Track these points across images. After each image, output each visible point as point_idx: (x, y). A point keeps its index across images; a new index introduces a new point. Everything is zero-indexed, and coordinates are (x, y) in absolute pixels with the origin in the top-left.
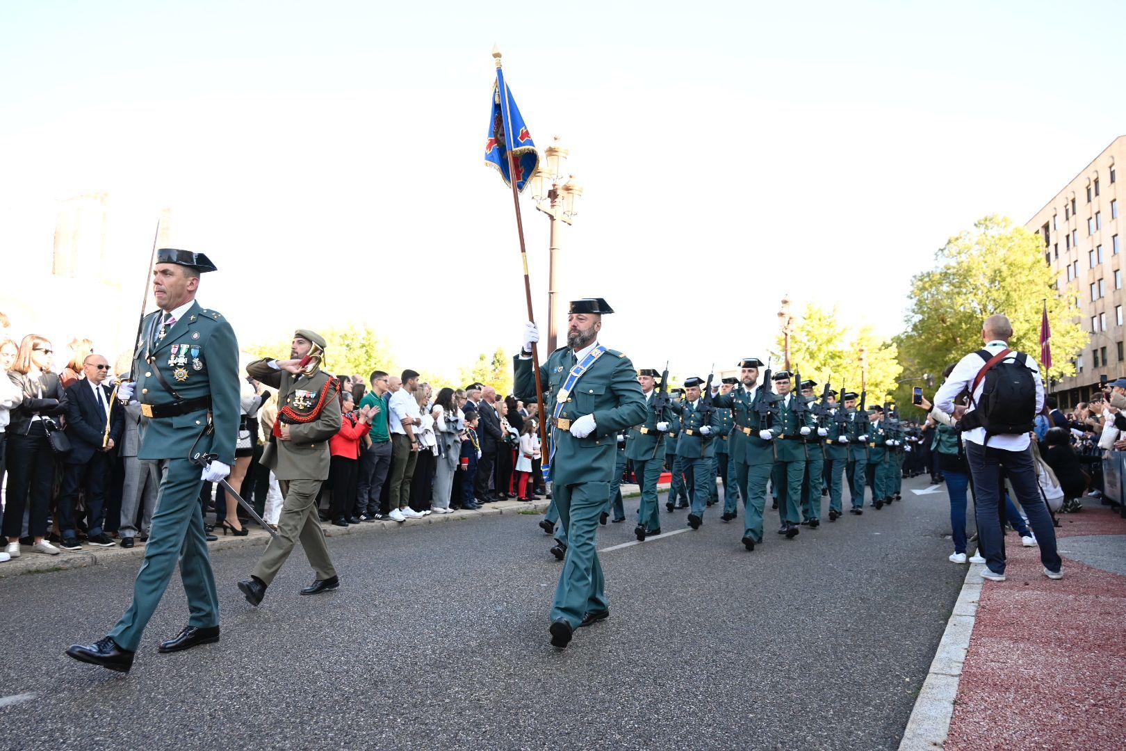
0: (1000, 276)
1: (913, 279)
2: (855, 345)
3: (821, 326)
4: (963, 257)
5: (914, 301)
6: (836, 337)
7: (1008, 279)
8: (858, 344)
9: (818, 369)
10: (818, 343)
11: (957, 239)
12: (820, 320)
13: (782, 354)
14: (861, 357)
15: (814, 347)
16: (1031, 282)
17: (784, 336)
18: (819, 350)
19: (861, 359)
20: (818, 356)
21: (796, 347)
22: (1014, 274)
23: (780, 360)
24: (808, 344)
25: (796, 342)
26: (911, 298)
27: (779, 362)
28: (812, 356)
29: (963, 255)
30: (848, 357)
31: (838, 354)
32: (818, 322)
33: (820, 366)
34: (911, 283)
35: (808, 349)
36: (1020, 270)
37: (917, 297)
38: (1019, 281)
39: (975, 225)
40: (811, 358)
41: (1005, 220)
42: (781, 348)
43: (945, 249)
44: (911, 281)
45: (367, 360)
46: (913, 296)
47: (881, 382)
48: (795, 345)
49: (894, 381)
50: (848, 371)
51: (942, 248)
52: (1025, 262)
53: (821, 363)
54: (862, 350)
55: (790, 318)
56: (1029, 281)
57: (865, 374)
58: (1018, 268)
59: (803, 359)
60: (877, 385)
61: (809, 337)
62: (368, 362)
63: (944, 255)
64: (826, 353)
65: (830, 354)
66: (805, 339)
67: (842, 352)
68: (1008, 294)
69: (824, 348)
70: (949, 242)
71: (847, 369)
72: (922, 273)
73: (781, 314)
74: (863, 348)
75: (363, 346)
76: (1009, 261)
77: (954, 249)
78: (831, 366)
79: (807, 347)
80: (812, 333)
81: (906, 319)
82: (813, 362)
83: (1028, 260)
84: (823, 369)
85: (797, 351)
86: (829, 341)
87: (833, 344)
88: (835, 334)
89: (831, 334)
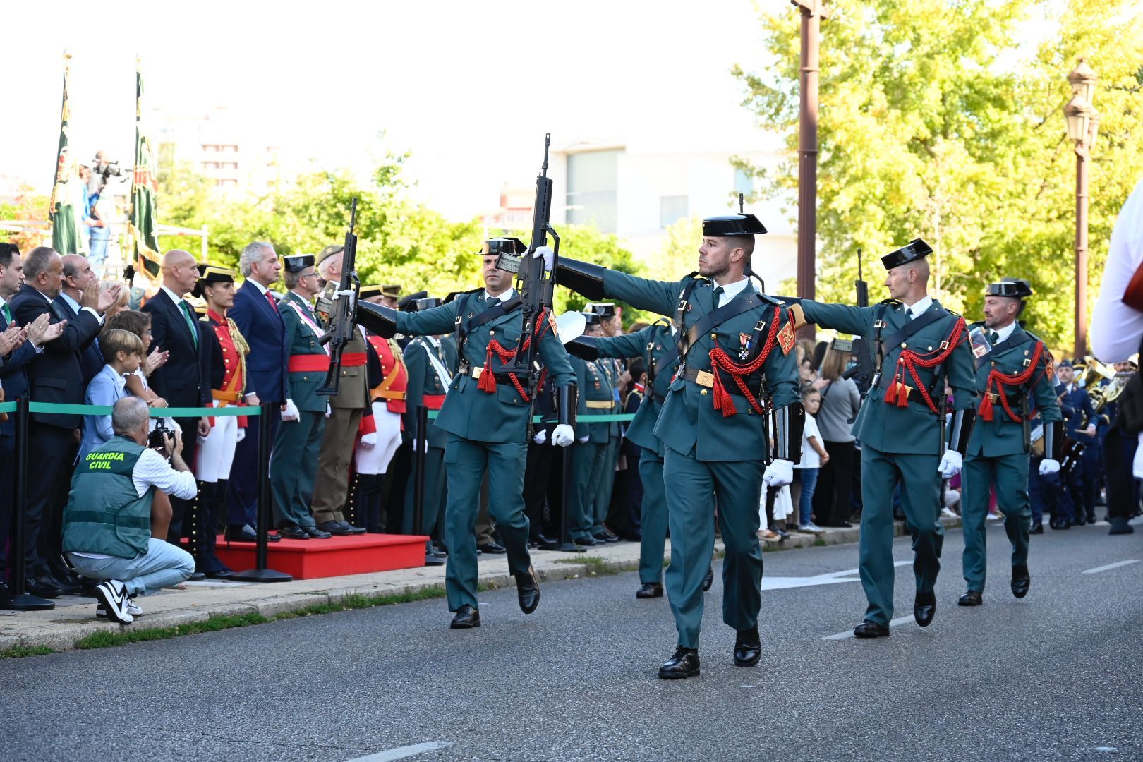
6: (986, 27)
8: (1067, 55)
9: (920, 146)
10: (924, 49)
13: (789, 86)
14: (1078, 102)
15: (906, 63)
17: (798, 18)
18: (924, 71)
19: (1075, 112)
20: (920, 98)
21: (841, 61)
23: (785, 110)
24: (886, 50)
25: (842, 43)
27: (780, 120)
28: (898, 93)
30: (1029, 103)
31: (993, 92)
33: (925, 133)
35: (885, 69)
40: (893, 104)
42: (785, 65)
48: (833, 54)
50: (1027, 155)
53: (930, 125)
54: (1078, 79)
57: (1088, 166)
61: (890, 26)
64: (950, 86)
65: (966, 91)
66: (875, 35)
67: (1007, 83)
69: (943, 68)
71: (1024, 147)
74: (1084, 70)
78: (968, 133)
80: (902, 11)
82: (903, 119)
84: (940, 146)
85: (844, 78)
86: (963, 42)
87: (975, 52)
88: (983, 13)
89: (967, 13)
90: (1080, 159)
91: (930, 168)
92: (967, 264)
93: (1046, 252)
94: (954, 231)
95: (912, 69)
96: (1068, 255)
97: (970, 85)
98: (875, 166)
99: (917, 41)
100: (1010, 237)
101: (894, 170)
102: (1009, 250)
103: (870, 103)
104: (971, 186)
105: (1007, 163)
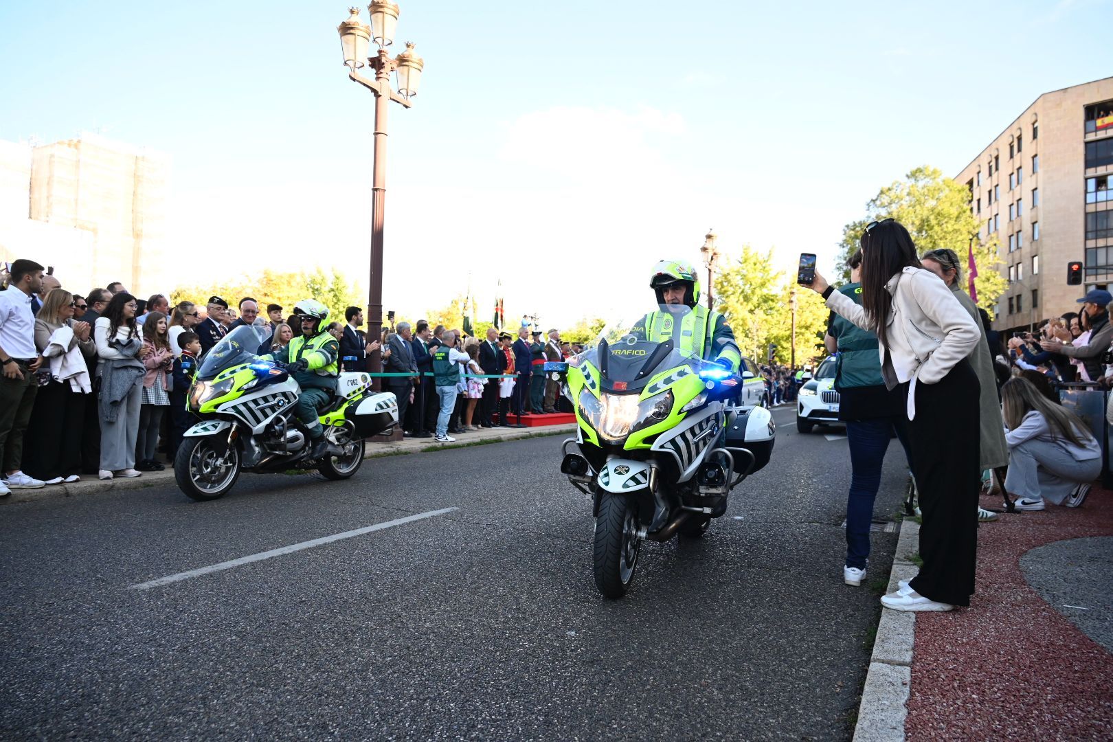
0: (928, 225)
1: (846, 229)
2: (788, 289)
3: (755, 270)
4: (894, 208)
5: (846, 250)
6: (769, 281)
7: (936, 228)
9: (751, 311)
10: (752, 287)
11: (889, 189)
12: (755, 264)
14: (792, 299)
15: (748, 291)
16: (956, 231)
18: (753, 292)
19: (792, 302)
20: (752, 299)
22: (941, 224)
24: (743, 287)
26: (844, 247)
28: (747, 299)
29: (893, 205)
31: (771, 297)
32: (753, 266)
33: (753, 308)
34: (843, 233)
35: (742, 292)
36: (946, 220)
37: (849, 246)
38: (945, 229)
39: (907, 176)
40: (745, 301)
41: (934, 172)
43: (877, 200)
44: (844, 230)
45: (336, 303)
46: (845, 245)
47: (811, 324)
49: (823, 324)
50: (779, 314)
51: (874, 199)
52: (952, 212)
53: (754, 306)
54: (792, 293)
55: (715, 254)
56: (955, 229)
57: (795, 316)
58: (945, 218)
59: (737, 302)
60: (807, 328)
61: (744, 281)
62: (337, 306)
63: (876, 205)
64: (759, 296)
66: (741, 283)
67: (775, 295)
68: (934, 243)
69: (758, 292)
70: (882, 192)
71: (779, 312)
72: (854, 222)
73: (704, 249)
75: (333, 290)
76: (936, 211)
77: (885, 200)
78: (764, 308)
79: (741, 290)
80: (747, 277)
81: (838, 266)
82: (747, 305)
83: (954, 211)
84: (757, 311)
86: (763, 285)
87: (767, 287)
88: (768, 277)
89: (764, 277)
90: (793, 314)
91: (753, 316)
92: (764, 342)
93: (785, 339)
94: (760, 333)
95: (749, 292)
96: (790, 339)
97: (765, 296)
98: (740, 317)
99: (751, 285)
100: (775, 335)
101: (745, 317)
102: (775, 338)
103: (739, 300)
104: (764, 322)
105: (774, 316)
